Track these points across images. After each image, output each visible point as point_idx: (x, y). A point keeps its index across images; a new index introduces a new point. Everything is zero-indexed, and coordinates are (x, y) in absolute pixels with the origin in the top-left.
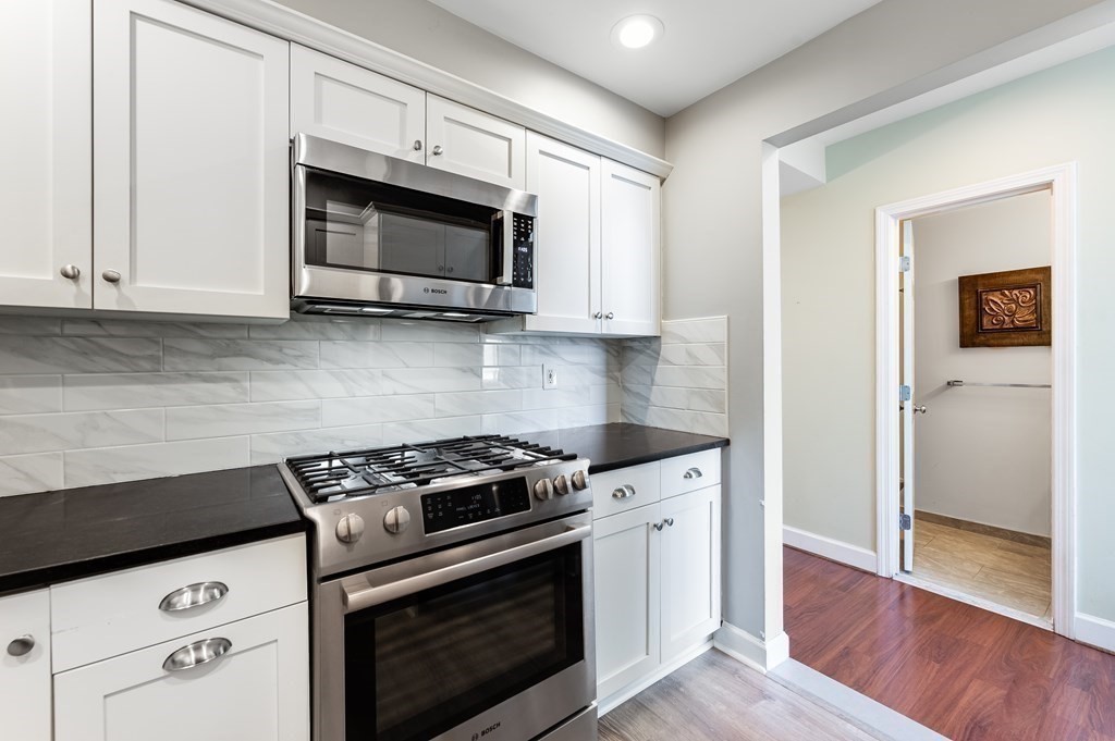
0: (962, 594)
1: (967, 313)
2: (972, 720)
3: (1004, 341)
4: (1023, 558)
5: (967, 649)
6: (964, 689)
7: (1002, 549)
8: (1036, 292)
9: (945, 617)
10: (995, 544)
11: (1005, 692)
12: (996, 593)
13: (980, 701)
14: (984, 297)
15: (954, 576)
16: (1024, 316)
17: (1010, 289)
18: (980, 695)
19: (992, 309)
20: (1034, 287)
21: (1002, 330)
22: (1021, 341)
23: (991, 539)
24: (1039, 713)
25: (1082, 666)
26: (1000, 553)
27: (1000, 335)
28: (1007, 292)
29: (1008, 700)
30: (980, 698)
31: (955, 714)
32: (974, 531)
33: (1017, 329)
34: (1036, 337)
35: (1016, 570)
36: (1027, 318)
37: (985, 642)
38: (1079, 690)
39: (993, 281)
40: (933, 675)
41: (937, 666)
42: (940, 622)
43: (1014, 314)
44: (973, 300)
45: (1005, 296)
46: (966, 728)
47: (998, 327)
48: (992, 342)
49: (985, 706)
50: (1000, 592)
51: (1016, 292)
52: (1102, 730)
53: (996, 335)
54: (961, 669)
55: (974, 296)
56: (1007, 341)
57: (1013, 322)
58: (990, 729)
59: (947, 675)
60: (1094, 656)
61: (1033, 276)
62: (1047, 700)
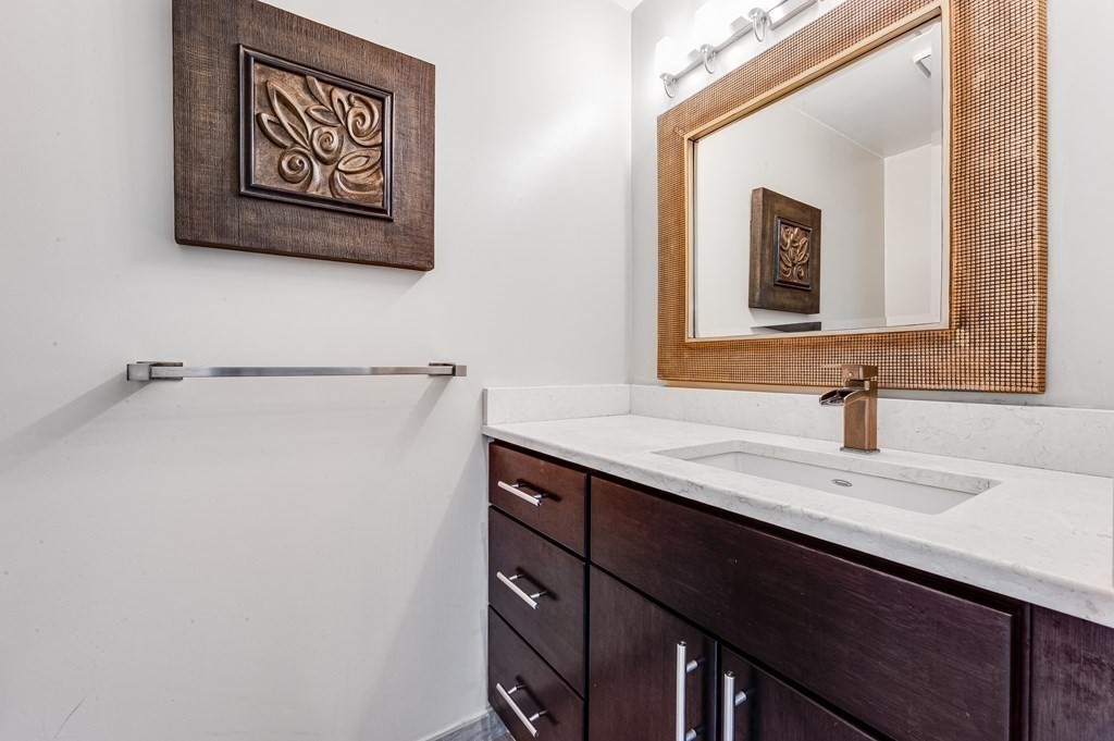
1: (201, 116)
3: (308, 239)
8: (382, 112)
14: (256, 79)
16: (356, 172)
17: (329, 81)
19: (279, 125)
20: (379, 98)
21: (302, 200)
22: (348, 246)
27: (302, 216)
28: (319, 86)
33: (337, 206)
34: (379, 237)
36: (361, 178)
39: (281, 35)
43: (336, 160)
44: (223, 73)
45: (314, 95)
47: (294, 188)
48: (276, 234)
51: (339, 94)
53: (288, 213)
55: (227, 62)
56: (317, 239)
57: (331, 181)
61: (377, 65)
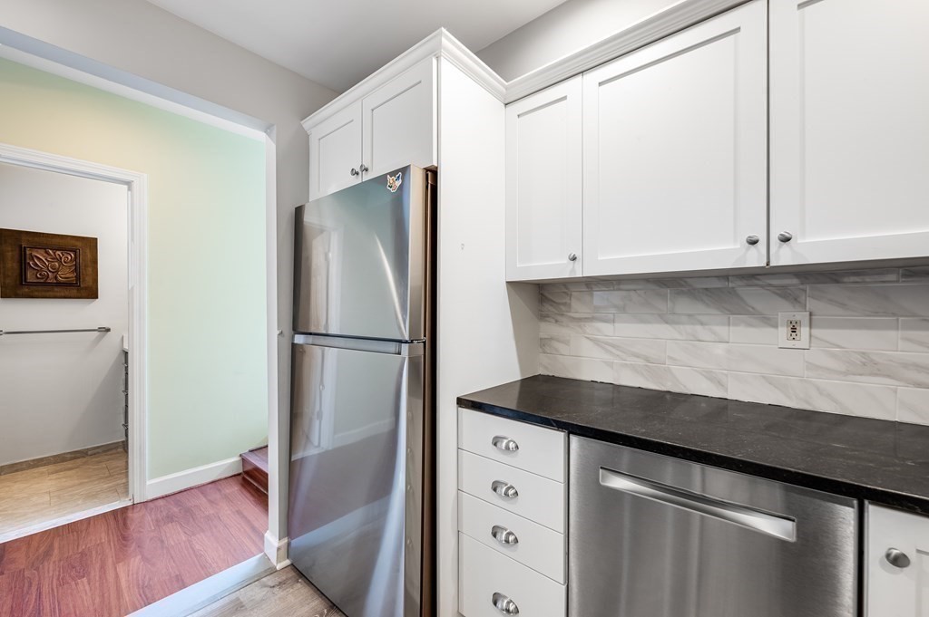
0: (54, 521)
1: (9, 265)
2: (138, 588)
3: (48, 294)
4: (73, 471)
5: (94, 553)
6: (117, 576)
7: (52, 473)
8: (75, 255)
9: (56, 545)
10: (42, 473)
11: (139, 557)
12: (78, 505)
13: (132, 574)
14: (28, 252)
15: (33, 512)
16: (65, 274)
17: (55, 250)
18: (129, 571)
19: (36, 265)
20: (75, 252)
21: (45, 284)
22: (62, 294)
23: (36, 470)
24: (165, 551)
25: (161, 511)
26: (54, 476)
27: (45, 288)
28: (50, 251)
29: (144, 559)
30: (131, 573)
31: (126, 595)
32: (17, 471)
33: (59, 284)
34: (75, 291)
35: (77, 482)
36: (68, 275)
37: (101, 539)
38: (170, 524)
39: (36, 239)
40: (87, 587)
41: (85, 580)
42: (56, 551)
43: (57, 271)
44: (16, 253)
45: (49, 254)
46: (140, 596)
47: (42, 281)
48: (36, 293)
49: (137, 573)
50: (80, 502)
51: (59, 252)
52: (194, 534)
53: (40, 288)
54: (103, 567)
55: (18, 250)
56: (51, 293)
57: (56, 278)
58: (151, 583)
59: (97, 578)
60: (161, 502)
61: (73, 242)
62: (162, 541)
